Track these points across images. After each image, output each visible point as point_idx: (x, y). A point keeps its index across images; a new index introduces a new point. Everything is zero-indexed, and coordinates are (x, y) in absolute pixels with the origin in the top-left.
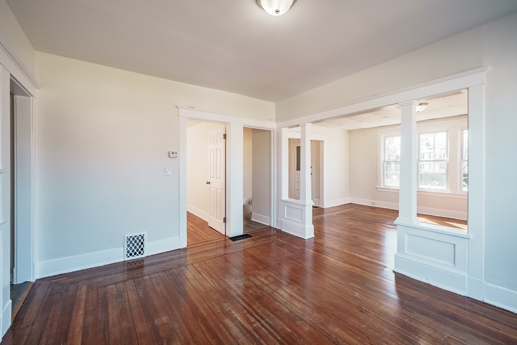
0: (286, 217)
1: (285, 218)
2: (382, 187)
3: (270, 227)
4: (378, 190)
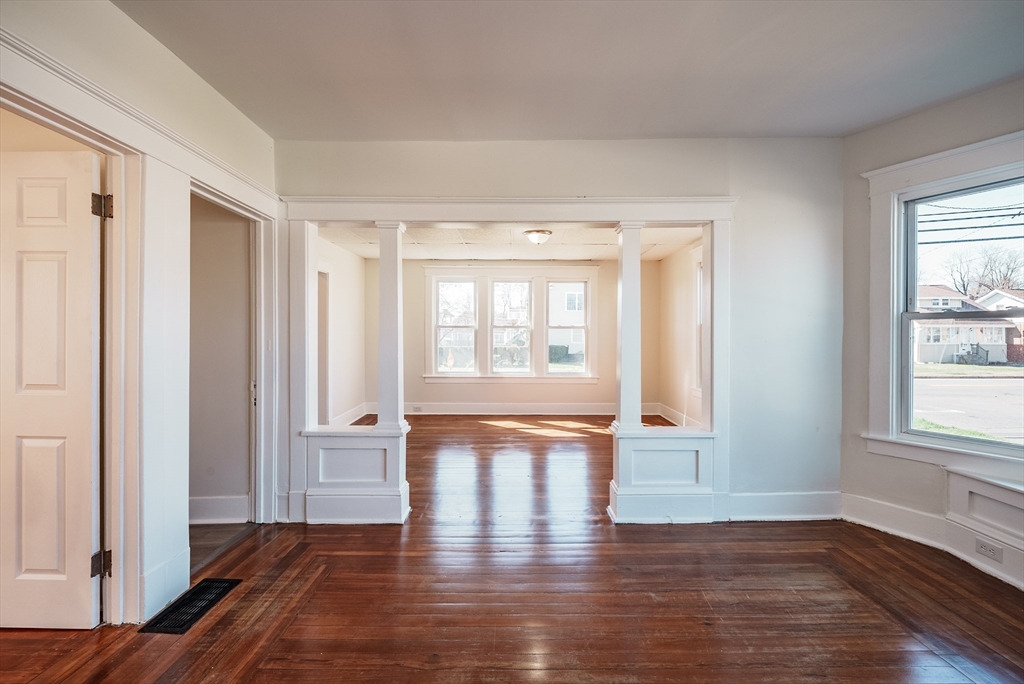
0: (321, 480)
1: (321, 485)
2: (434, 375)
3: (253, 527)
4: (427, 381)
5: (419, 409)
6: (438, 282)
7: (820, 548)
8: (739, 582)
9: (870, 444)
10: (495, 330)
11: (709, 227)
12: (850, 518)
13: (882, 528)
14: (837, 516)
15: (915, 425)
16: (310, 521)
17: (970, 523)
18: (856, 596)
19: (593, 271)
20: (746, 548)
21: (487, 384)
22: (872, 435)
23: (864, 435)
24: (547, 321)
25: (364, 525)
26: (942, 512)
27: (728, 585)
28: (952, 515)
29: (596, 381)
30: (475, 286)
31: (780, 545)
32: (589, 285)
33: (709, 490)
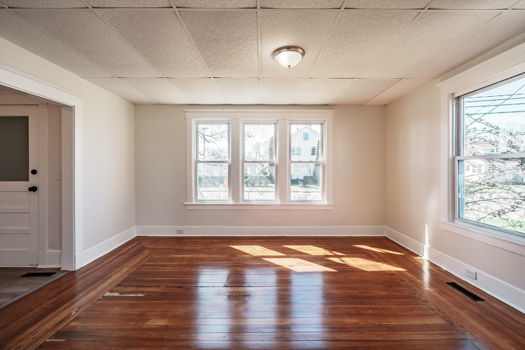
2: (194, 203)
4: (188, 208)
5: (180, 232)
6: (197, 124)
10: (245, 164)
19: (329, 113)
21: (240, 210)
24: (290, 157)
29: (331, 208)
30: (229, 128)
32: (326, 126)
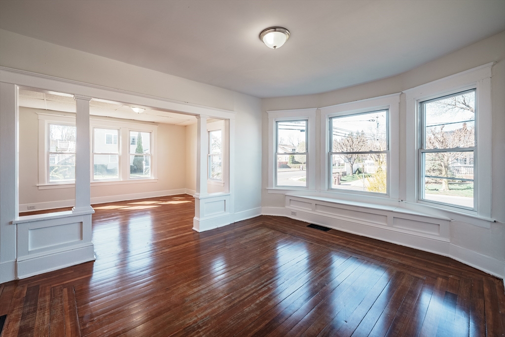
0: (30, 249)
1: (29, 253)
2: (46, 184)
4: (40, 188)
5: (33, 207)
6: (49, 124)
7: (260, 223)
8: (247, 237)
9: (269, 191)
11: (228, 121)
12: (264, 214)
13: (272, 215)
14: (261, 214)
15: (278, 185)
16: (20, 277)
17: (290, 208)
18: (273, 231)
19: (155, 127)
20: (243, 228)
22: (269, 188)
23: (267, 188)
24: (129, 151)
25: (68, 267)
26: (284, 206)
27: (244, 238)
28: (286, 207)
29: (156, 181)
31: (251, 225)
32: (153, 134)
33: (228, 213)
